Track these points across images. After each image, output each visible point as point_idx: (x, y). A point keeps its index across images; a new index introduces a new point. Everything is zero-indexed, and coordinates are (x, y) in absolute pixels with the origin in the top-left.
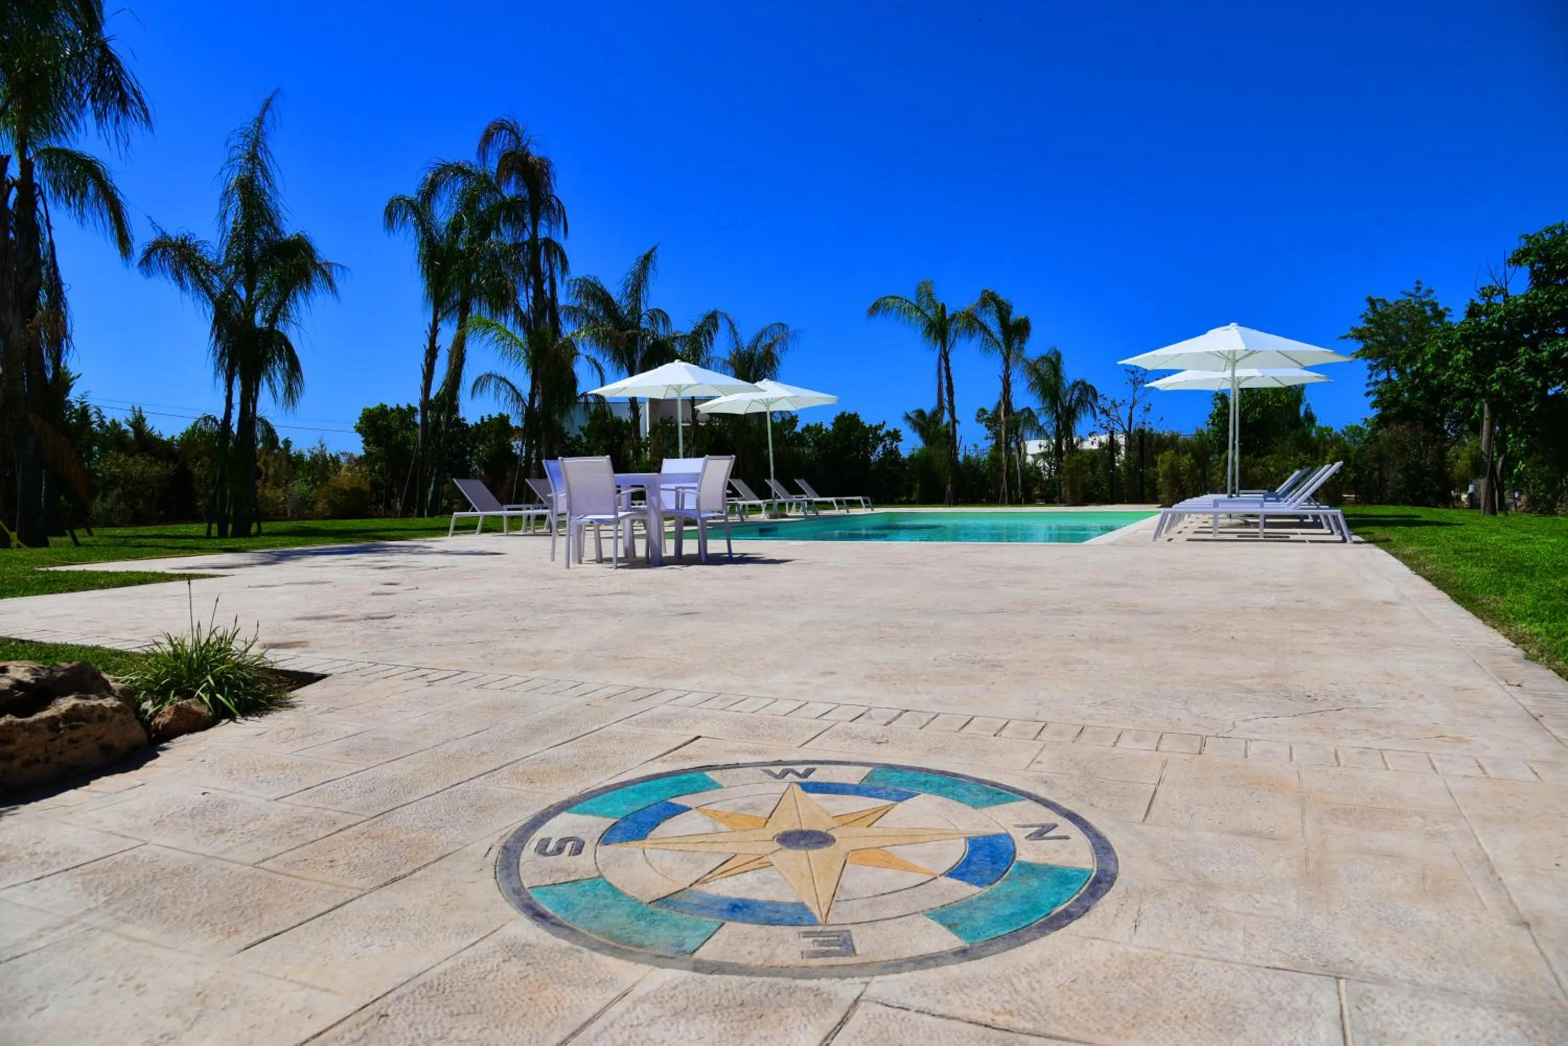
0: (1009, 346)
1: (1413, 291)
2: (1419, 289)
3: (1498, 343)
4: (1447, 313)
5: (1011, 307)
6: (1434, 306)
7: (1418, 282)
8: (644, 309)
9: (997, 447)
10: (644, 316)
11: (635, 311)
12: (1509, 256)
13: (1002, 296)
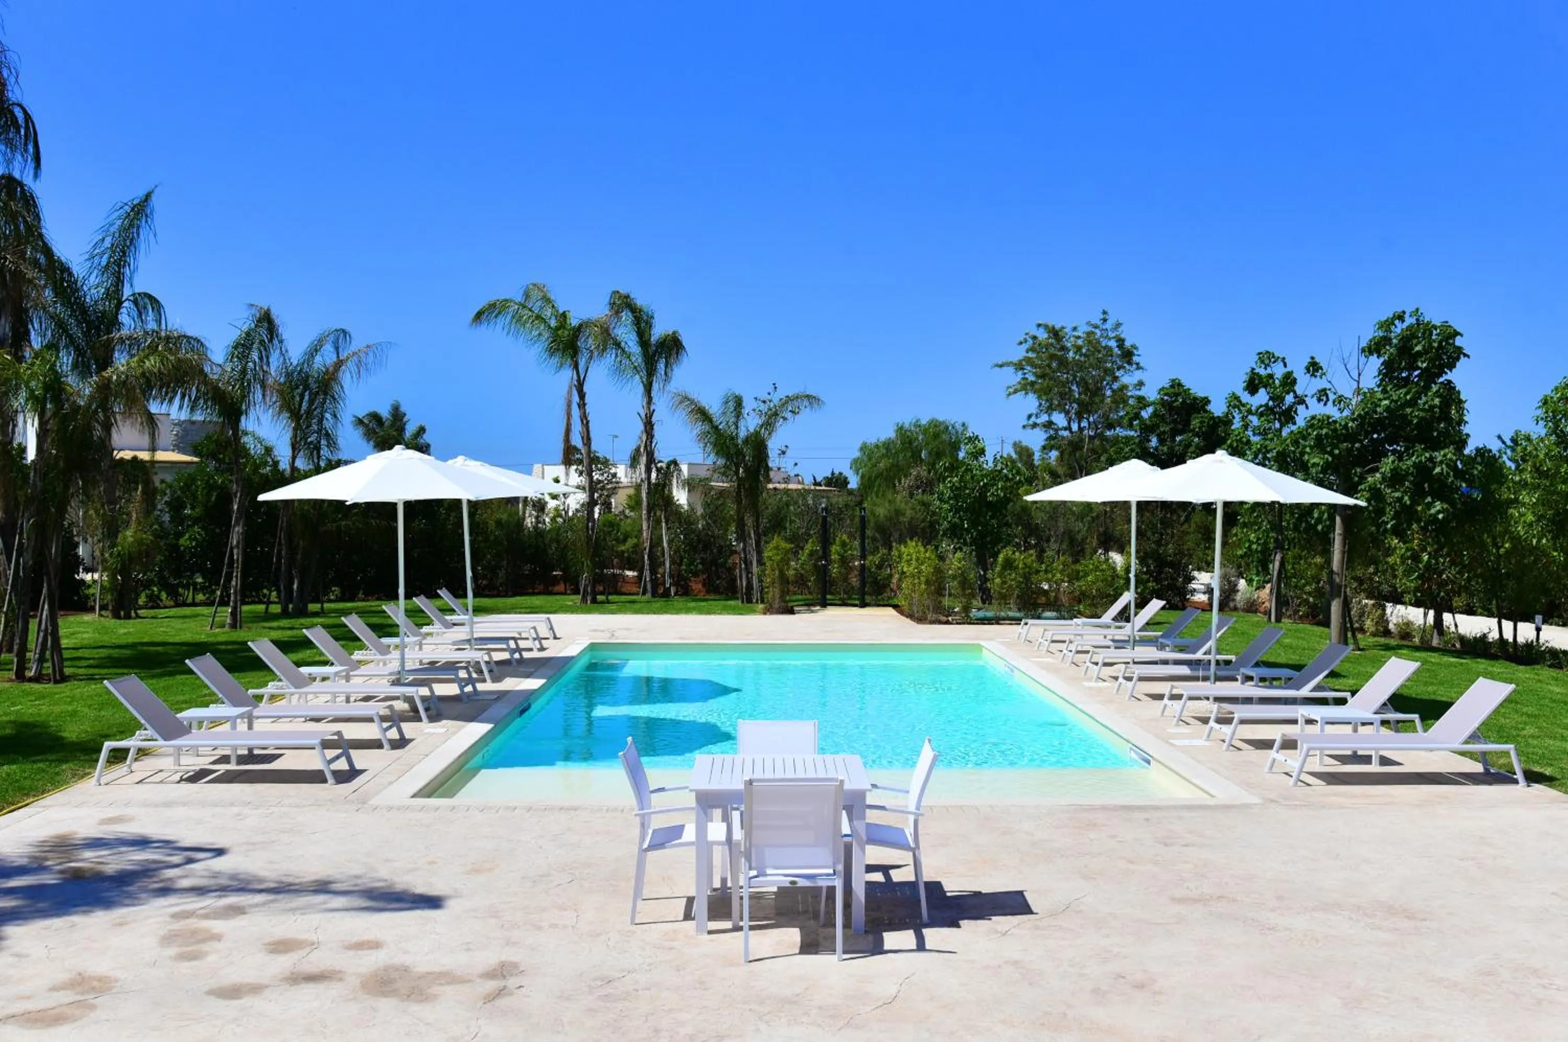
0: (651, 372)
1: (1099, 323)
2: (1105, 320)
3: (1353, 446)
4: (1135, 351)
5: (652, 317)
6: (1121, 342)
7: (1105, 313)
8: (127, 292)
9: (591, 503)
10: (126, 304)
11: (114, 295)
12: (1364, 344)
13: (640, 301)
